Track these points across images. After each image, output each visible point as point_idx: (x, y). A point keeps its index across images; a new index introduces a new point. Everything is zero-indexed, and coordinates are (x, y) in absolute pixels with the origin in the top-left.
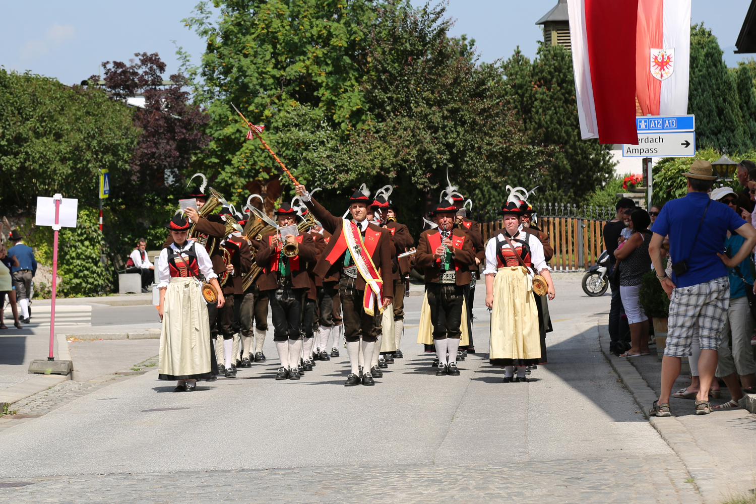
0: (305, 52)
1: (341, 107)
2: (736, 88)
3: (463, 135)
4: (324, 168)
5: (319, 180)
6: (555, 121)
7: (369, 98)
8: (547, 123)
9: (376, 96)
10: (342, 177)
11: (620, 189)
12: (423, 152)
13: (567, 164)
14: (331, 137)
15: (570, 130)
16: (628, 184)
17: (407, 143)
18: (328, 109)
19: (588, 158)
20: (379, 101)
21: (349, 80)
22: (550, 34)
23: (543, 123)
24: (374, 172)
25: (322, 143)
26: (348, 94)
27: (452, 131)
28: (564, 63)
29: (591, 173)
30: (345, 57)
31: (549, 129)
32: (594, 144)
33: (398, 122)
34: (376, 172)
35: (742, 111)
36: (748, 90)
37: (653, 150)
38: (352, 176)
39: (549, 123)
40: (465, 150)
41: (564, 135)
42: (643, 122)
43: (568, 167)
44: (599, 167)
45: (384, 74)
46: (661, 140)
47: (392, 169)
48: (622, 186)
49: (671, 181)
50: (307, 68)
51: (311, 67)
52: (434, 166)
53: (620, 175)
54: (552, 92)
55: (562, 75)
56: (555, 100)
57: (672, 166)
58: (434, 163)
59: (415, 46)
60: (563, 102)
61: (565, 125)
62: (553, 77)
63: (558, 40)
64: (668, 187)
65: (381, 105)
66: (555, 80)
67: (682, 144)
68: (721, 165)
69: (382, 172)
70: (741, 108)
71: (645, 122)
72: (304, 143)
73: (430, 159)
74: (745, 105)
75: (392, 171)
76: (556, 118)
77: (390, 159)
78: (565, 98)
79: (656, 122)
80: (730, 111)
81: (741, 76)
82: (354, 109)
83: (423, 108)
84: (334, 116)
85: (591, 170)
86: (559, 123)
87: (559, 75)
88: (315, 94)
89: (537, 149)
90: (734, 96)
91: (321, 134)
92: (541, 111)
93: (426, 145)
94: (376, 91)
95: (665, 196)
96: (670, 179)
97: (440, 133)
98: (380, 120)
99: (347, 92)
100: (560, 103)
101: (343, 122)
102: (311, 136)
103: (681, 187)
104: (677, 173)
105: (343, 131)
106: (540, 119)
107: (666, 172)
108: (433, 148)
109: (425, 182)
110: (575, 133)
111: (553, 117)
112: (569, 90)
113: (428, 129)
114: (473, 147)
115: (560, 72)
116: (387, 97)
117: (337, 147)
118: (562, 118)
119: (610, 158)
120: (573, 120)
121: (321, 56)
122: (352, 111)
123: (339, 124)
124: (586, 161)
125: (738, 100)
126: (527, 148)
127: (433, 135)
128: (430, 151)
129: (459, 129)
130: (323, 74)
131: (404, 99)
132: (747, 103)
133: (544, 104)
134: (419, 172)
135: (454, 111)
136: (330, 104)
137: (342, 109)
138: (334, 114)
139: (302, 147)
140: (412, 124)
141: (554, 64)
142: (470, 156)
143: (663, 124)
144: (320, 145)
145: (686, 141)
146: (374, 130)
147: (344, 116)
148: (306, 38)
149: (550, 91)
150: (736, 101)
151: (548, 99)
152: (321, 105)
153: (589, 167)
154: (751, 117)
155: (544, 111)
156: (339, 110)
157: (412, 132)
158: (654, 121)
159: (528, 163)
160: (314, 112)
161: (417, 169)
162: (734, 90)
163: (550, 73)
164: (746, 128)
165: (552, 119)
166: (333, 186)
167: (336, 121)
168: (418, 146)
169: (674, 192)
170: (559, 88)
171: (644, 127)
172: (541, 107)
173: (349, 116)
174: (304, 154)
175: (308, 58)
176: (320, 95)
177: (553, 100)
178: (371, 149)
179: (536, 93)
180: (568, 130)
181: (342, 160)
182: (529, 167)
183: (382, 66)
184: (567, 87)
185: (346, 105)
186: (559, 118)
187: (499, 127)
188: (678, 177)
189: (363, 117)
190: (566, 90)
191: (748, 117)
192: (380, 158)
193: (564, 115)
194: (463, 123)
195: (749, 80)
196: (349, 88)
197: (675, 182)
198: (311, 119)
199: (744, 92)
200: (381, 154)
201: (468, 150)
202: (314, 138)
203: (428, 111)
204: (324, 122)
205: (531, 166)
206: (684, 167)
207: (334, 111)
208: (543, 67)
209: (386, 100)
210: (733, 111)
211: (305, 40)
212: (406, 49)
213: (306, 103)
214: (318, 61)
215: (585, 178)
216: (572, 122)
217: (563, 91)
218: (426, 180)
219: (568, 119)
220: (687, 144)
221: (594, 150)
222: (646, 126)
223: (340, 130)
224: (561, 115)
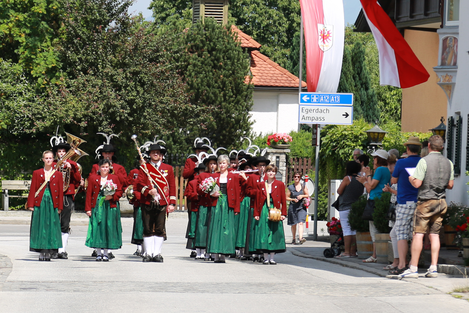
0: (9, 16)
1: (38, 64)
2: (350, 61)
3: (143, 94)
4: (22, 115)
5: (18, 126)
6: (205, 83)
7: (63, 58)
8: (198, 85)
9: (69, 57)
10: (39, 124)
11: (263, 145)
12: (108, 106)
13: (213, 121)
14: (29, 89)
15: (218, 92)
16: (272, 141)
17: (95, 98)
18: (27, 65)
19: (230, 117)
20: (70, 61)
21: (45, 42)
22: (199, 6)
23: (195, 84)
24: (68, 121)
25: (21, 94)
26: (45, 54)
27: (132, 90)
28: (214, 33)
29: (233, 130)
30: (43, 22)
31: (200, 90)
32: (236, 105)
33: (87, 80)
34: (70, 121)
35: (355, 81)
36: (360, 62)
37: (322, 118)
38: (48, 123)
39: (200, 85)
40: (143, 107)
41: (212, 96)
42: (315, 96)
43: (214, 123)
44: (240, 125)
45: (76, 39)
46: (328, 111)
47: (83, 119)
48: (265, 142)
49: (336, 143)
50: (10, 29)
51: (13, 29)
52: (118, 119)
53: (255, 133)
54: (204, 58)
55: (212, 44)
56: (206, 65)
57: (336, 131)
58: (117, 116)
59: (103, 16)
60: (212, 67)
61: (213, 87)
62: (204, 46)
63: (206, 11)
64: (334, 147)
65: (72, 64)
66: (206, 47)
67: (343, 115)
68: (374, 133)
69: (75, 122)
70: (354, 78)
71: (317, 97)
72: (5, 93)
73: (114, 113)
74: (357, 76)
75: (83, 121)
76: (206, 81)
77: (81, 111)
78: (214, 63)
79: (325, 97)
80: (345, 81)
81: (355, 50)
82: (50, 67)
83: (109, 70)
84: (32, 71)
85: (233, 127)
86: (209, 85)
87: (210, 44)
88: (16, 51)
89: (199, 108)
90: (349, 67)
91: (20, 86)
92: (193, 74)
93: (111, 101)
94: (69, 52)
95: (331, 154)
96: (335, 141)
97: (123, 91)
98: (71, 77)
99: (44, 51)
100: (210, 68)
101: (39, 77)
102: (12, 88)
103: (343, 148)
104: (340, 137)
105: (40, 85)
106: (192, 81)
107: (332, 136)
108: (118, 104)
109: (109, 131)
110: (221, 95)
111: (203, 80)
112: (218, 57)
113: (113, 88)
114: (150, 105)
115: (210, 41)
116: (78, 58)
117: (33, 98)
118: (211, 81)
119: (249, 117)
120: (220, 83)
121: (22, 20)
122: (48, 68)
123: (36, 78)
124: (229, 119)
125: (352, 71)
126: (191, 107)
127: (117, 92)
128: (115, 106)
129: (139, 88)
130: (23, 35)
131: (93, 61)
132: (359, 74)
133: (196, 68)
134: (105, 123)
135: (135, 74)
136: (29, 62)
137: (39, 66)
138: (32, 69)
139: (4, 97)
140: (100, 82)
141: (205, 34)
142: (147, 112)
143: (330, 99)
144: (19, 96)
145: (346, 113)
146: (66, 85)
147: (40, 72)
148: (9, 4)
149: (201, 58)
150: (350, 72)
151: (199, 64)
152: (20, 61)
153: (231, 124)
154: (362, 87)
155: (196, 74)
156: (36, 67)
157: (100, 89)
158: (323, 96)
159: (191, 120)
160: (14, 67)
161: (103, 120)
162: (349, 62)
163: (202, 41)
164: (358, 96)
165: (202, 81)
166: (31, 131)
167: (34, 76)
168: (105, 101)
169: (338, 151)
170: (209, 55)
171: (316, 101)
172: (193, 71)
173: (45, 72)
174: (6, 103)
175: (11, 22)
176: (20, 53)
177: (204, 65)
178: (66, 101)
179: (189, 58)
180: (215, 92)
181: (37, 109)
182: (192, 123)
183: (75, 32)
184: (216, 55)
185: (42, 63)
186: (208, 81)
187: (168, 88)
188: (342, 140)
189: (57, 74)
190: (215, 57)
191: (359, 86)
192: (74, 110)
193: (212, 78)
194: (143, 84)
195: (361, 53)
196: (45, 49)
197: (338, 143)
198: (12, 73)
199: (357, 64)
200: (74, 107)
201: (146, 106)
202: (14, 89)
203: (114, 72)
204: (22, 76)
205: (194, 122)
206: (346, 133)
207: (32, 67)
208: (196, 36)
209: (78, 60)
210: (347, 81)
211: (9, 6)
212: (96, 18)
213: (8, 59)
214: (19, 24)
215: (227, 134)
216: (219, 85)
217: (213, 58)
218: (110, 130)
219: (216, 82)
220: (347, 115)
221: (237, 110)
222: (317, 100)
223: (37, 84)
224: (210, 78)
